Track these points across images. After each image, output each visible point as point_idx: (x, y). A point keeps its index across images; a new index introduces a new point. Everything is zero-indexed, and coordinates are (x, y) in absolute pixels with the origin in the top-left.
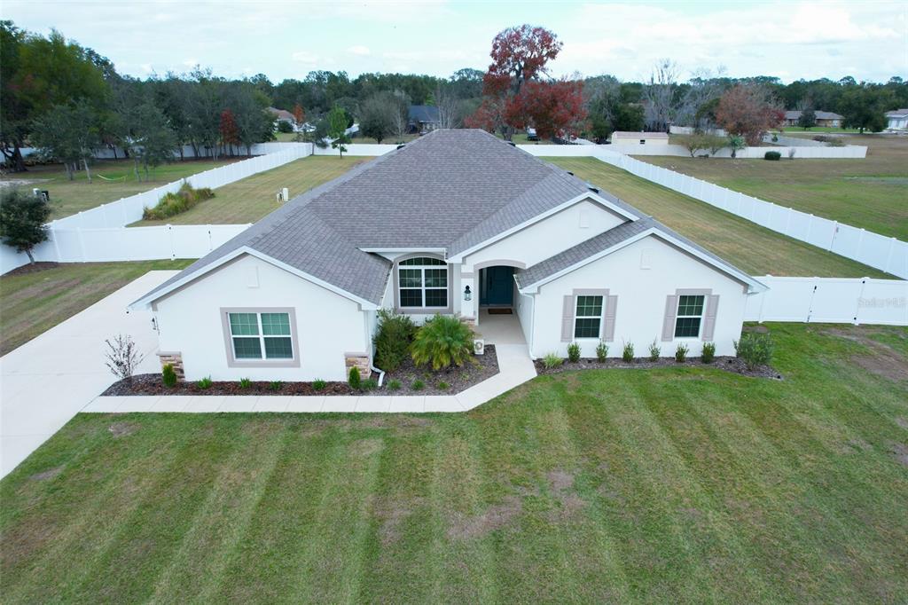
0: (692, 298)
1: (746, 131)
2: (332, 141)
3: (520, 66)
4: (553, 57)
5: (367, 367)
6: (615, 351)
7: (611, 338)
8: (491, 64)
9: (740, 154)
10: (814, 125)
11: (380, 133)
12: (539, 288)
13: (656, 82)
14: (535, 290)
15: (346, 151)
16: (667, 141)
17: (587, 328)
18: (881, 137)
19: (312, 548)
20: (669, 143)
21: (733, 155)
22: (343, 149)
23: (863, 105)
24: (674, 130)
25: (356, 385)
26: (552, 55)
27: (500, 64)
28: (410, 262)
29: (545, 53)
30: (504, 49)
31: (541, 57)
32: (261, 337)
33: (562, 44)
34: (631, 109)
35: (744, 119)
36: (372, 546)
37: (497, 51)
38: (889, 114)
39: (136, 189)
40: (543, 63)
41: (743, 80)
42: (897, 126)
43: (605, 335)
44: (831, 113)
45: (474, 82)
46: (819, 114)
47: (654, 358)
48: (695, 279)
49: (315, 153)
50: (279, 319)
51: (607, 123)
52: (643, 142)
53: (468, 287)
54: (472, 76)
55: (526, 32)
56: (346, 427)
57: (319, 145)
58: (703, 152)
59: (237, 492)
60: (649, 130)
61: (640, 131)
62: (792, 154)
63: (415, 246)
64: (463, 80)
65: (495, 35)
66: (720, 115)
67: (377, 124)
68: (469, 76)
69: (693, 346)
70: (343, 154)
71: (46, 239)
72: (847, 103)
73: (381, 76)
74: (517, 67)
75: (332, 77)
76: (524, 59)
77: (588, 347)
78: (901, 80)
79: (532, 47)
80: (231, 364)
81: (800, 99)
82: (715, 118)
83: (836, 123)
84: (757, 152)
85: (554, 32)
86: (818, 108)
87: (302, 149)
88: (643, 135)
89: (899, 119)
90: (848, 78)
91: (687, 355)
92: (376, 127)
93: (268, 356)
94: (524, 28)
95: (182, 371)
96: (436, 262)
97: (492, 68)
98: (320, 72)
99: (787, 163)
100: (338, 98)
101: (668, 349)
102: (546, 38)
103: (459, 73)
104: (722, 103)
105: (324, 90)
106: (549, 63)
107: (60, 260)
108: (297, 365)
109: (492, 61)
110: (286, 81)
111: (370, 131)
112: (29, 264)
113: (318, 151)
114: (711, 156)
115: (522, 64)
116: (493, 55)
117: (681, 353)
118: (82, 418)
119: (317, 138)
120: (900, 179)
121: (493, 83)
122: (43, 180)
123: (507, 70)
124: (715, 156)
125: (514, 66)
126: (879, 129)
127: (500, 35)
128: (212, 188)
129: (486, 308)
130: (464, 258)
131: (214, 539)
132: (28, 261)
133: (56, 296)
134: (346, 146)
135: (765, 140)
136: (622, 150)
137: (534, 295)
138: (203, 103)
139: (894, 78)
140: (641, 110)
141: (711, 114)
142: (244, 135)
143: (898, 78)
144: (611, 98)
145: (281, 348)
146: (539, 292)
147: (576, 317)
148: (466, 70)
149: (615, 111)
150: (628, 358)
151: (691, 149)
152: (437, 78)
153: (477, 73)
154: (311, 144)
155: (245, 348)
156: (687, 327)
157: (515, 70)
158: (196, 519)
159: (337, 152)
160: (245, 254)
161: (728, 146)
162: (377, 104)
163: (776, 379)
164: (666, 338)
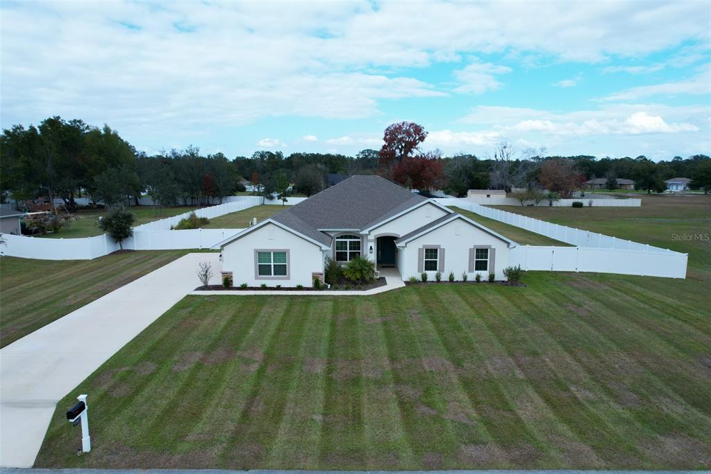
0: (482, 250)
1: (560, 189)
2: (279, 194)
3: (402, 146)
4: (422, 141)
5: (322, 279)
6: (445, 277)
7: (443, 271)
8: (383, 144)
9: (555, 204)
10: (617, 188)
11: (309, 190)
12: (406, 244)
13: (499, 158)
14: (404, 245)
15: (287, 201)
16: (505, 196)
17: (431, 266)
18: (663, 196)
20: (507, 197)
21: (551, 204)
22: (285, 200)
23: (647, 174)
24: (513, 190)
25: (317, 286)
26: (422, 139)
27: (389, 144)
28: (342, 237)
29: (417, 138)
30: (392, 135)
31: (415, 141)
32: (272, 264)
33: (427, 133)
34: (480, 175)
35: (558, 181)
37: (387, 137)
38: (669, 182)
39: (149, 220)
40: (416, 144)
41: (569, 158)
42: (677, 189)
43: (439, 268)
44: (629, 180)
45: (373, 158)
46: (620, 181)
47: (465, 281)
48: (484, 240)
49: (265, 203)
50: (281, 255)
51: (465, 184)
52: (488, 196)
53: (371, 247)
54: (372, 155)
55: (405, 126)
57: (267, 198)
58: (529, 202)
60: (493, 188)
61: (486, 189)
62: (590, 204)
63: (345, 228)
64: (365, 158)
65: (387, 127)
66: (542, 179)
67: (307, 185)
68: (369, 155)
69: (484, 275)
70: (285, 203)
71: (131, 235)
72: (637, 173)
73: (306, 155)
74: (400, 147)
75: (271, 155)
76: (404, 142)
77: (431, 275)
78: (681, 159)
79: (409, 134)
80: (256, 278)
81: (607, 170)
82: (539, 181)
83: (632, 187)
84: (566, 203)
85: (422, 125)
86: (621, 177)
87: (255, 201)
88: (488, 192)
89: (677, 185)
90: (641, 157)
91: (482, 280)
92: (306, 187)
93: (275, 274)
94: (404, 123)
95: (232, 282)
96: (355, 237)
97: (384, 147)
98: (263, 152)
99: (587, 209)
100: (275, 170)
101: (471, 277)
102: (418, 130)
103: (363, 152)
104: (543, 171)
105: (265, 165)
106: (420, 144)
107: (135, 249)
108: (289, 278)
109: (384, 143)
110: (238, 158)
111: (303, 189)
112: (119, 251)
113: (267, 202)
114: (535, 205)
115: (403, 145)
116: (385, 139)
117: (478, 277)
118: (190, 296)
119: (267, 194)
120: (663, 219)
121: (386, 156)
122: (91, 216)
123: (394, 148)
124: (539, 205)
125: (398, 146)
126: (660, 191)
127: (389, 127)
128: (208, 218)
129: (381, 265)
130: (370, 231)
132: (119, 248)
133: (144, 262)
134: (287, 198)
135: (573, 196)
136: (475, 201)
137: (403, 247)
138: (193, 169)
139: (676, 157)
140: (487, 176)
141: (537, 179)
142: (218, 190)
143: (679, 158)
144: (467, 168)
145: (282, 270)
146: (406, 246)
147: (425, 260)
148: (368, 150)
149: (470, 176)
150: (451, 281)
151: (521, 201)
152: (346, 156)
153: (375, 152)
154: (263, 197)
155: (263, 270)
156: (481, 266)
157: (399, 148)
159: (280, 202)
160: (269, 223)
161: (547, 198)
162: (307, 171)
163: (524, 287)
164: (471, 270)
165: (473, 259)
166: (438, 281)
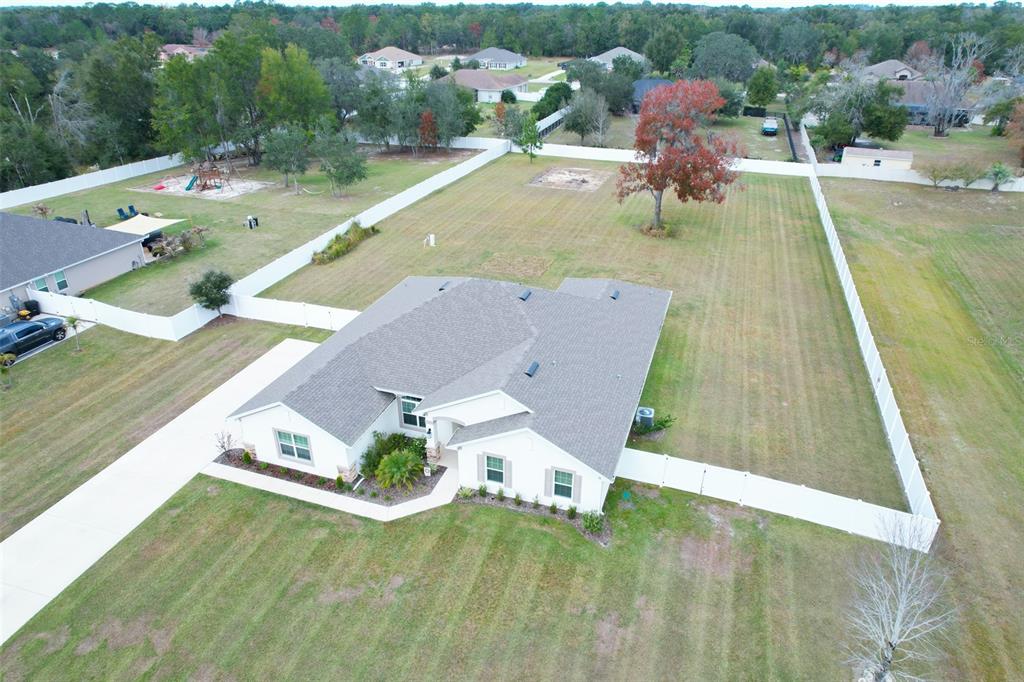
0: (564, 474)
5: (349, 475)
6: (511, 493)
7: (509, 486)
9: (1005, 187)
11: (583, 130)
16: (909, 165)
17: (495, 476)
19: (260, 586)
20: (912, 167)
21: (995, 188)
25: (339, 486)
28: (408, 398)
32: (294, 446)
34: (886, 111)
36: (284, 593)
43: (505, 483)
49: (513, 151)
50: (302, 439)
52: (877, 163)
53: (429, 430)
56: (316, 516)
57: (516, 144)
58: (950, 183)
59: (244, 546)
63: (407, 391)
67: (580, 121)
77: (494, 488)
80: (278, 456)
92: (579, 124)
93: (297, 457)
95: (255, 454)
107: (238, 315)
111: (573, 126)
112: (219, 317)
114: (963, 187)
118: (200, 477)
124: (972, 186)
131: (223, 570)
138: (407, 104)
145: (305, 454)
147: (487, 468)
150: (519, 502)
151: (935, 180)
154: (509, 141)
155: (286, 450)
156: (563, 491)
158: (221, 557)
161: (989, 179)
163: (602, 544)
164: (547, 493)
165: (551, 481)
166: (501, 498)
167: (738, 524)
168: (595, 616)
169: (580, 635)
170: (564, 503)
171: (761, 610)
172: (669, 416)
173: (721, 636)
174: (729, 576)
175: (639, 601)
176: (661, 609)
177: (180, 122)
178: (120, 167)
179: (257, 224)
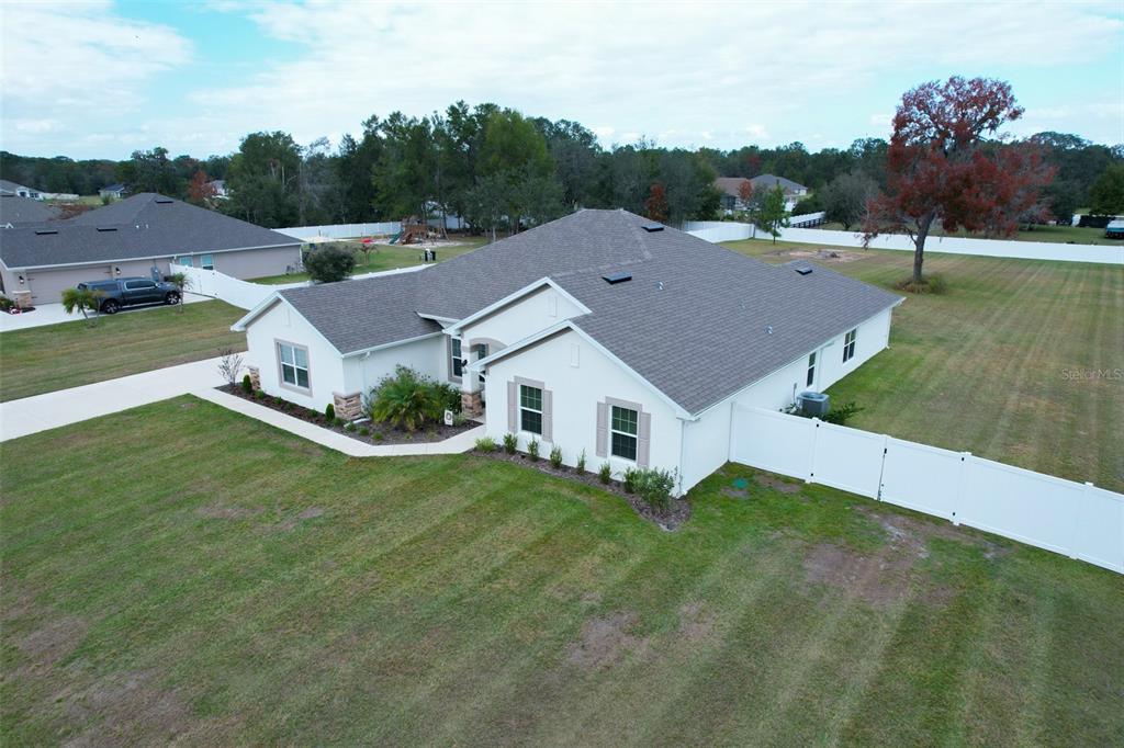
0: (625, 411)
5: (345, 408)
7: (550, 438)
11: (846, 217)
17: (531, 422)
22: (775, 234)
32: (295, 366)
43: (545, 432)
47: (580, 471)
49: (756, 237)
50: (302, 354)
67: (843, 206)
80: (280, 385)
87: (734, 231)
91: (611, 476)
92: (842, 210)
93: (298, 384)
95: (259, 383)
108: (311, 394)
111: (834, 213)
117: (606, 472)
145: (303, 378)
147: (521, 407)
150: (556, 463)
154: (753, 226)
156: (624, 446)
163: (664, 528)
164: (600, 452)
165: (606, 428)
166: (534, 458)
167: (938, 545)
168: (592, 610)
169: (545, 628)
170: (620, 467)
171: (953, 671)
172: (853, 405)
173: (839, 692)
174: (895, 607)
175: (687, 608)
176: (727, 625)
177: (397, 178)
178: (340, 226)
179: (434, 258)
